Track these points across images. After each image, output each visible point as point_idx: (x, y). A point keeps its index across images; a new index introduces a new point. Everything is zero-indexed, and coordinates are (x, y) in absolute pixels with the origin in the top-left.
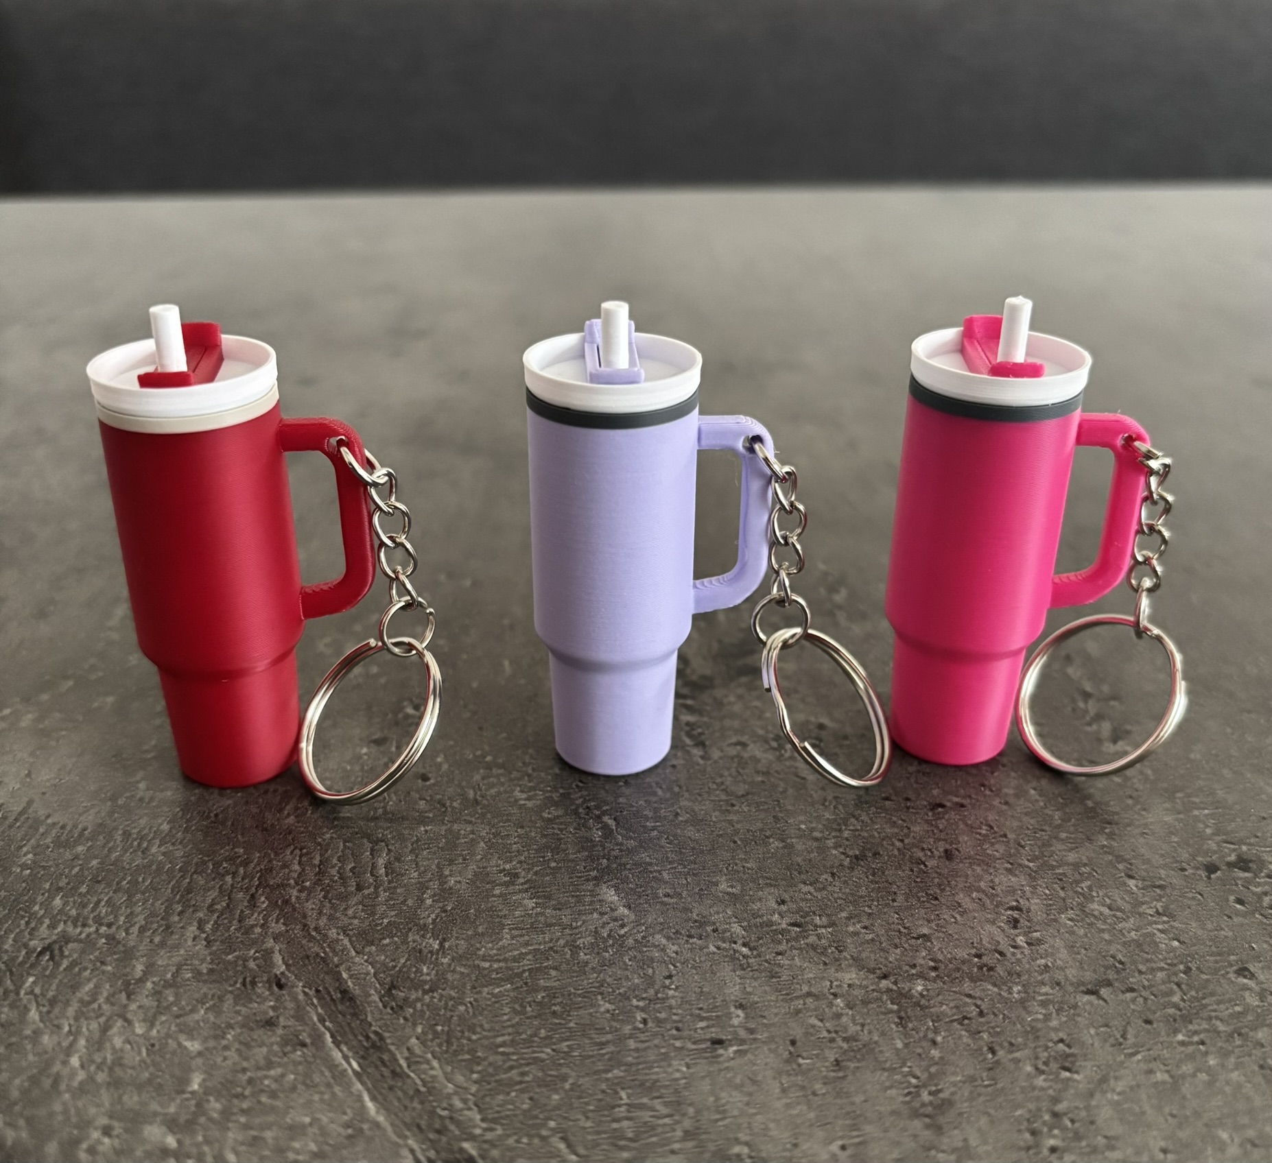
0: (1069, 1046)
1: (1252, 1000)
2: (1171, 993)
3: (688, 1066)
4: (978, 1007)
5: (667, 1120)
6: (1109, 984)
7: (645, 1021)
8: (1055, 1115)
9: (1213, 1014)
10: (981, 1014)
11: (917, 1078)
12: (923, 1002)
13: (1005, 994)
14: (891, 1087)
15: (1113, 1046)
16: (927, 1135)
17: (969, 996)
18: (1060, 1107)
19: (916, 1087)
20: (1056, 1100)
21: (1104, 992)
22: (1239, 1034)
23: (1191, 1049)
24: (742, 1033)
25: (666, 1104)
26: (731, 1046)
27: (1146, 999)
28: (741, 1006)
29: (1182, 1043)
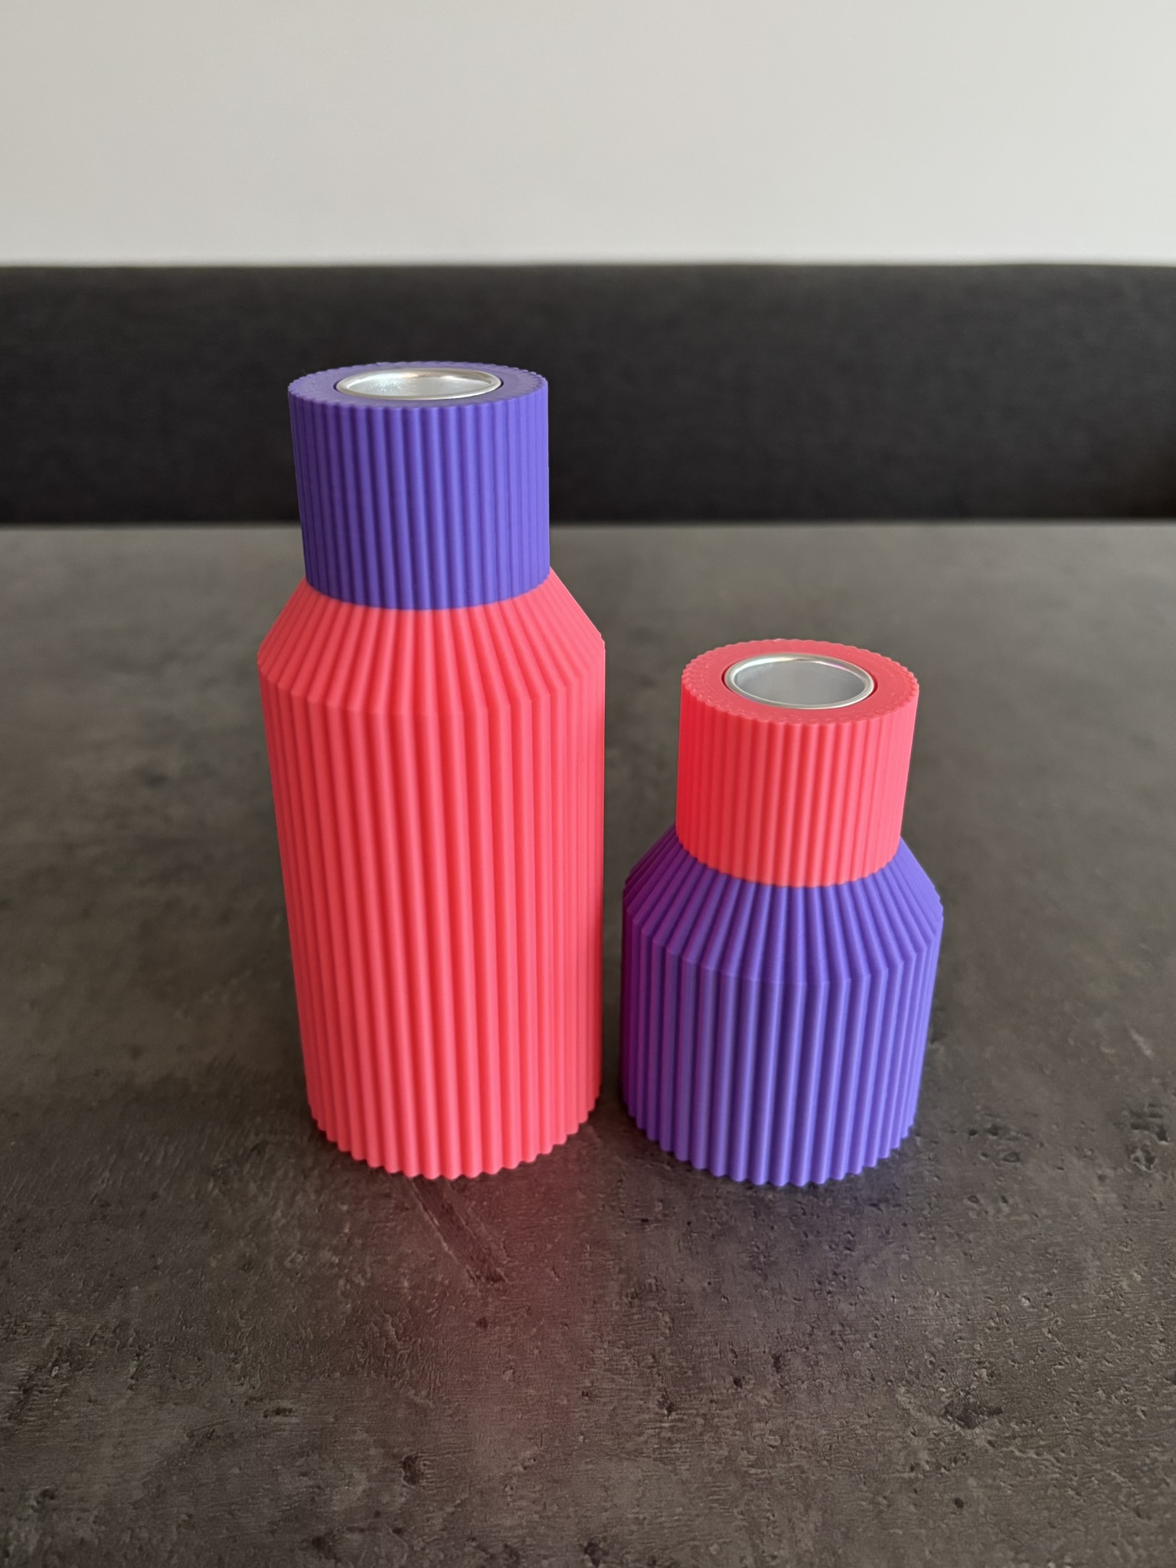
0: (853, 1236)
1: (972, 1215)
2: (922, 1209)
3: (626, 1233)
4: (803, 1209)
5: (611, 1262)
6: (887, 1201)
7: (603, 1206)
8: (835, 1274)
9: (945, 1222)
10: (804, 1214)
11: (758, 1248)
12: (770, 1204)
13: (821, 1204)
14: (743, 1252)
15: (879, 1237)
16: (759, 1280)
17: (800, 1203)
18: (838, 1271)
19: (757, 1253)
20: (838, 1266)
21: (882, 1206)
22: (958, 1235)
23: (925, 1242)
24: (660, 1217)
25: (611, 1253)
26: (653, 1223)
27: (906, 1211)
28: (662, 1201)
29: (922, 1239)
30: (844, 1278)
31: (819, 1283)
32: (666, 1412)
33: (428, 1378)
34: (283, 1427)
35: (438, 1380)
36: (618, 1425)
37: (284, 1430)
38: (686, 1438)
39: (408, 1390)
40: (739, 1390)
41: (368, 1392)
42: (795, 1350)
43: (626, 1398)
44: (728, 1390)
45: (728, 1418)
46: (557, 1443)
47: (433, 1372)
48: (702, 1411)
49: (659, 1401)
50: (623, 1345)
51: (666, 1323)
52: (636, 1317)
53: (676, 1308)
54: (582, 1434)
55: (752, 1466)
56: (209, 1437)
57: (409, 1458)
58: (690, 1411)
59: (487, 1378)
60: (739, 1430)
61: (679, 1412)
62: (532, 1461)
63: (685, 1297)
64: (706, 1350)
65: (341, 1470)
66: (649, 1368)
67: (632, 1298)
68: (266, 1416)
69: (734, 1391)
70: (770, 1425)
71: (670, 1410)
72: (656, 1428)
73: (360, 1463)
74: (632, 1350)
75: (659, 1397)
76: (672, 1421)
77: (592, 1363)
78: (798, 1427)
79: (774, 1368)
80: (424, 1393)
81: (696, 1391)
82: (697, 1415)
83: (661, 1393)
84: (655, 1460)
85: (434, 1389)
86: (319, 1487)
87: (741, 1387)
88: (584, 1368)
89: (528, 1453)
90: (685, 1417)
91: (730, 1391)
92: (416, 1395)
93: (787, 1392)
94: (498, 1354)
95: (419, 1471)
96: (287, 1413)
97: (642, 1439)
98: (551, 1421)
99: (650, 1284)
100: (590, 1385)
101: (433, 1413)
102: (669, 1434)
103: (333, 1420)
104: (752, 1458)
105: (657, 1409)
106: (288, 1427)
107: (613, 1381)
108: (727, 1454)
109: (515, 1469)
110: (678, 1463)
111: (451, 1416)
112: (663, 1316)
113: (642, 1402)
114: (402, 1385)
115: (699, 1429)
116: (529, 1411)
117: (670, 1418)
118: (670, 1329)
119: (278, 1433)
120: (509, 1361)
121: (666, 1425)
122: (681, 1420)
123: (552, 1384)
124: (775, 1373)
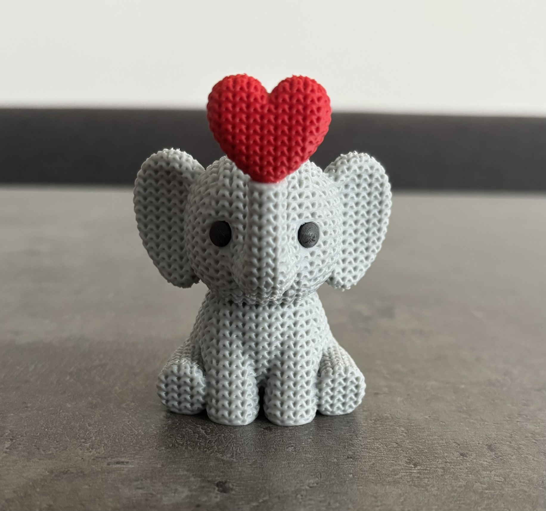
30: (527, 416)
31: (509, 418)
32: (413, 466)
33: (231, 450)
34: (122, 469)
35: (238, 450)
36: (377, 470)
37: (123, 470)
38: (431, 477)
39: (216, 455)
40: (465, 458)
41: (186, 455)
42: (501, 443)
43: (381, 460)
44: (457, 458)
45: (460, 469)
46: (333, 477)
47: (234, 448)
48: (441, 466)
49: (406, 462)
50: (373, 438)
51: (403, 431)
52: (380, 428)
53: (408, 425)
54: (351, 474)
55: (487, 489)
56: (65, 473)
57: (220, 482)
58: (431, 466)
59: (275, 450)
60: (471, 474)
61: (422, 466)
62: (315, 485)
63: (413, 422)
64: (435, 442)
65: (168, 487)
66: (394, 448)
67: (375, 421)
68: (108, 464)
69: (462, 459)
70: (493, 473)
71: (415, 465)
72: (407, 473)
73: (183, 484)
74: (380, 441)
75: (406, 460)
76: (419, 470)
77: (353, 445)
78: (515, 474)
79: (489, 450)
80: (229, 455)
81: (433, 458)
82: (437, 467)
83: (407, 458)
84: (410, 486)
85: (236, 454)
86: (151, 494)
87: (466, 457)
88: (346, 447)
89: (312, 481)
90: (428, 469)
91: (458, 458)
92: (222, 456)
93: (501, 460)
94: (281, 441)
95: (229, 487)
96: (125, 463)
97: (397, 476)
98: (326, 468)
99: (387, 416)
100: (353, 454)
101: (237, 464)
102: (418, 475)
103: (161, 466)
104: (484, 486)
105: (405, 465)
106: (126, 469)
107: (369, 452)
108: (465, 484)
109: (303, 488)
110: (429, 488)
111: (250, 465)
112: (399, 428)
113: (393, 462)
114: (212, 452)
115: (440, 474)
116: (309, 464)
117: (416, 468)
118: (406, 433)
119: (118, 472)
120: (290, 443)
121: (415, 471)
122: (426, 470)
123: (324, 453)
124: (490, 452)
